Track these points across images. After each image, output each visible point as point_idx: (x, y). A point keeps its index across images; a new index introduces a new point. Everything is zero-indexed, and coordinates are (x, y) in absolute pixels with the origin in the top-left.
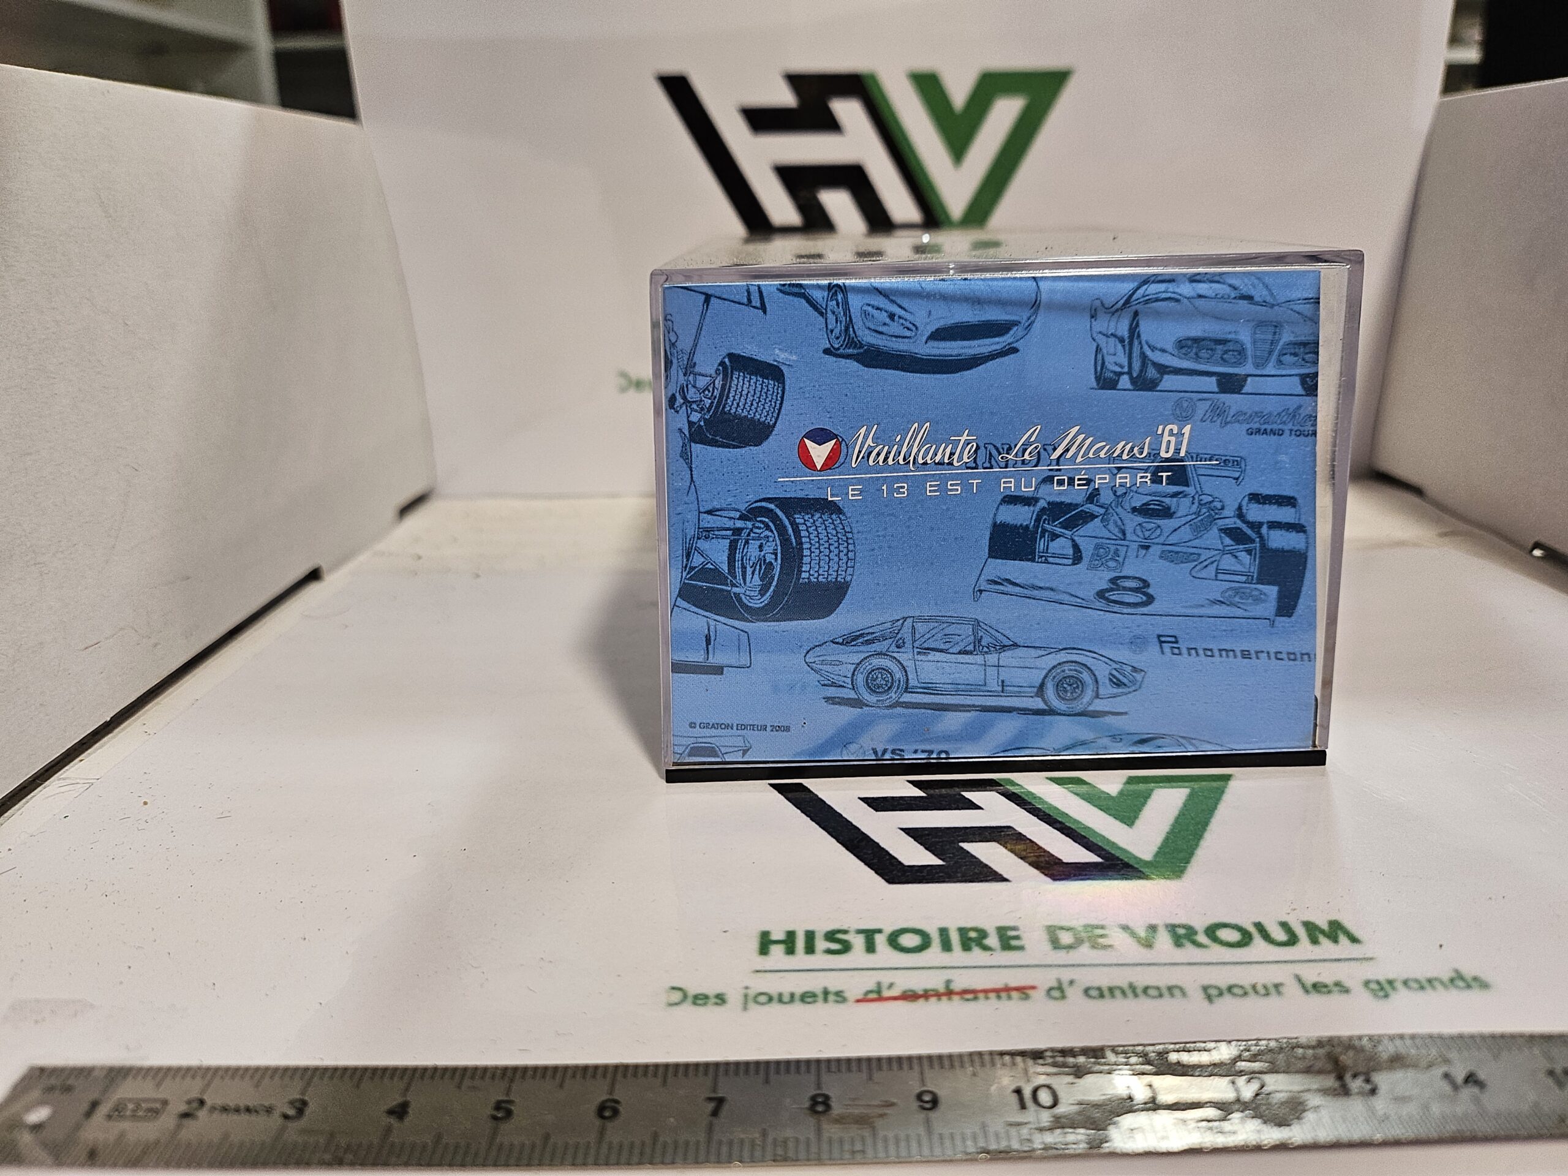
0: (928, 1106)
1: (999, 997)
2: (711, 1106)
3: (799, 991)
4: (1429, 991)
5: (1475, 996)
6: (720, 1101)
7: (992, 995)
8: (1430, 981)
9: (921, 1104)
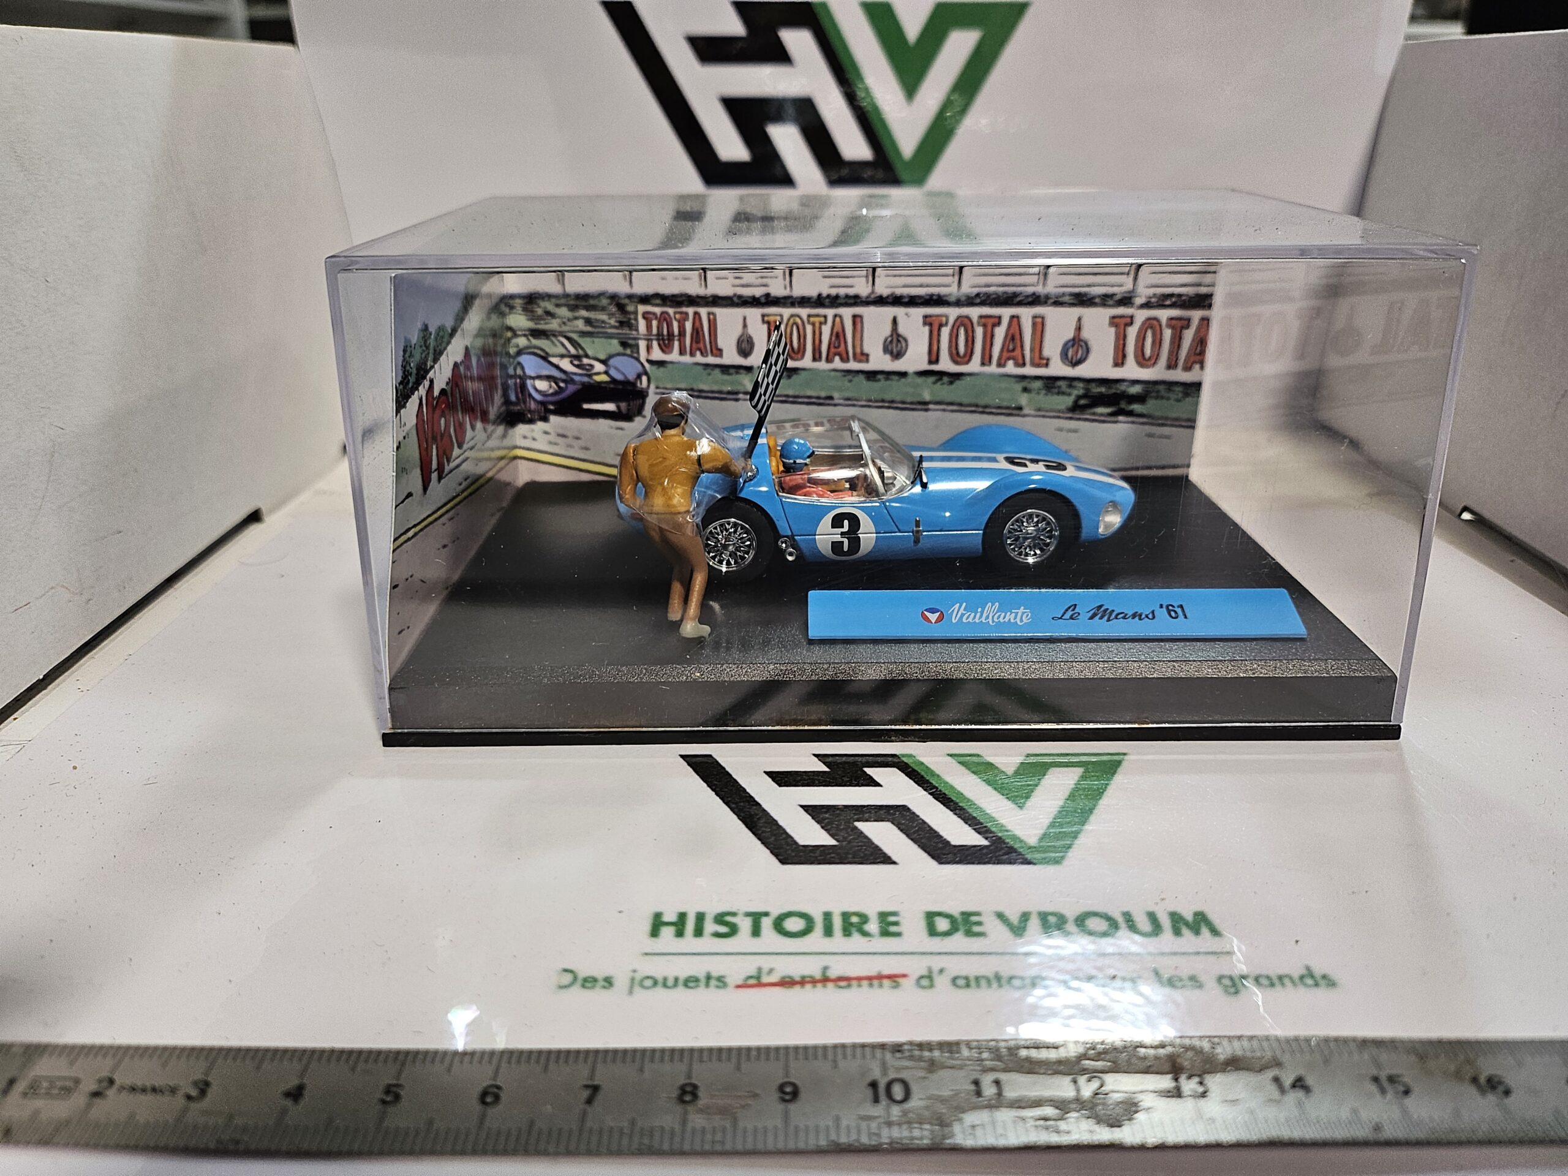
0: (787, 1097)
1: (871, 985)
2: (586, 1093)
3: (683, 975)
4: (1278, 987)
5: (1321, 994)
6: (596, 1089)
7: (865, 983)
8: (1280, 978)
9: (782, 1095)
